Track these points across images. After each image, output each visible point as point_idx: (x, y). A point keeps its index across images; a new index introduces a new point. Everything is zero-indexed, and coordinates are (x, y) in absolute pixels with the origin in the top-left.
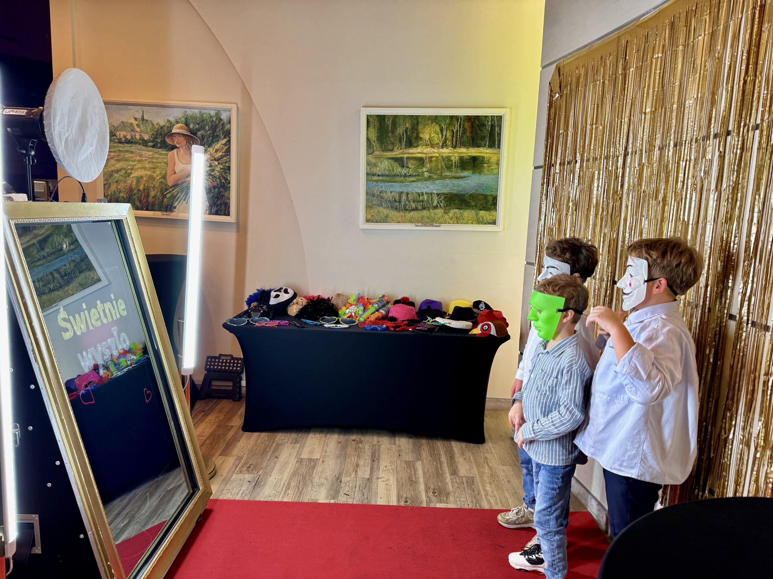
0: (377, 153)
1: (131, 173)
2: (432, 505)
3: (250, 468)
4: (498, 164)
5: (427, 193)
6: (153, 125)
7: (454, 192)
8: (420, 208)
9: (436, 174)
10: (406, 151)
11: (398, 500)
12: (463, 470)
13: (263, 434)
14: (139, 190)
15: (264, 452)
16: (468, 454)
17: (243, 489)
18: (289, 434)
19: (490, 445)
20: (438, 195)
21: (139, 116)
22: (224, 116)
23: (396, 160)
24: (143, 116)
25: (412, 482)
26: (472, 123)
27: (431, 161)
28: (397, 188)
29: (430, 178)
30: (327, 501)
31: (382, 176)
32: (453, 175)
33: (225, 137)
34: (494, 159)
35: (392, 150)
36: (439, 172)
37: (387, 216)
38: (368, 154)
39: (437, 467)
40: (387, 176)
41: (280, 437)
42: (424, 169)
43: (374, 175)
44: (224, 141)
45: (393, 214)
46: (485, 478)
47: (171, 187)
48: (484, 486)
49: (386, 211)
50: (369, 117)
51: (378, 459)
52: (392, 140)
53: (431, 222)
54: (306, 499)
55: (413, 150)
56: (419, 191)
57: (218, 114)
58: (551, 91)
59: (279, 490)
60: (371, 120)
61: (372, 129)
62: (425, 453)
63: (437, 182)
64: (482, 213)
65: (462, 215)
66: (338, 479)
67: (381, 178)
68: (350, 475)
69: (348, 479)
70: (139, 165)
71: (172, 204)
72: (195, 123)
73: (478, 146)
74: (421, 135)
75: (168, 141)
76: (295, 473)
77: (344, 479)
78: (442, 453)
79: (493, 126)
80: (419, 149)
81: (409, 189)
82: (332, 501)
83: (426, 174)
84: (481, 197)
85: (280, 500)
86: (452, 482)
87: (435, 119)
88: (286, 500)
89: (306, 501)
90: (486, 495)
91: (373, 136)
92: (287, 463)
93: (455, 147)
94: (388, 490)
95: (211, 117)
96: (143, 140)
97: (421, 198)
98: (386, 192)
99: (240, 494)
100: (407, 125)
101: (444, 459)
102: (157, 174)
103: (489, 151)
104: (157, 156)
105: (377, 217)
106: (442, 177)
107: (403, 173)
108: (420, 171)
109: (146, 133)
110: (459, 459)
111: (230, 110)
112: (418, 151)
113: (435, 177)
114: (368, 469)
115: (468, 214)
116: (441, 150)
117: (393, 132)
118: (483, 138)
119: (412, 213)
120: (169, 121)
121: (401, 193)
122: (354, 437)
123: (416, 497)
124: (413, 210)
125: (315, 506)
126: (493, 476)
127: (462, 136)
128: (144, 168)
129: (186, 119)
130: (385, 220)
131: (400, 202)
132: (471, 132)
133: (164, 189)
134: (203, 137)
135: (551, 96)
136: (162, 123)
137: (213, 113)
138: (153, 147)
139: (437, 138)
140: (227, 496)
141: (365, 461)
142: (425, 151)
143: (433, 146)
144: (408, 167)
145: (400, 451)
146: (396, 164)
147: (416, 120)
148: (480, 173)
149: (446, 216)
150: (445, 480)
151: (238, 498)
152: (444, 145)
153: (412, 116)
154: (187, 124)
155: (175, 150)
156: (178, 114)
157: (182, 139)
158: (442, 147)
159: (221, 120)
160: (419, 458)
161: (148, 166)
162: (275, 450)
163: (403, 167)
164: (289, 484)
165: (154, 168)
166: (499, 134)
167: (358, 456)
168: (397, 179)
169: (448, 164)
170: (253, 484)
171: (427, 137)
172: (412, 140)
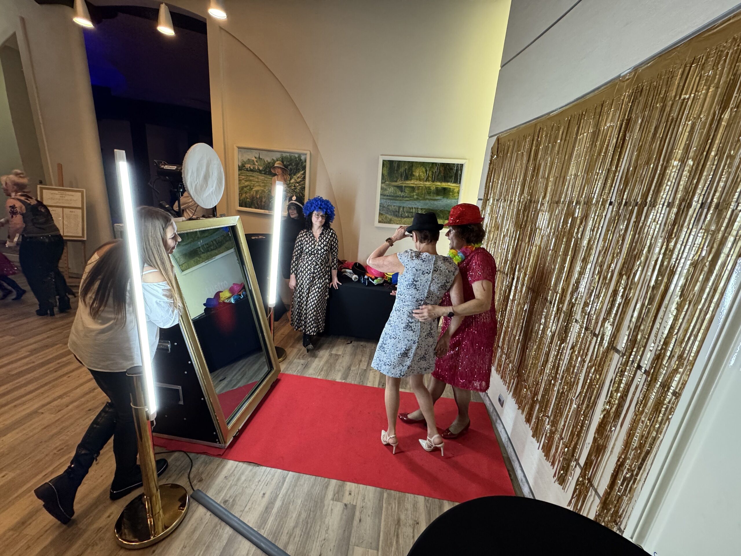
0: (387, 183)
1: (252, 188)
3: (304, 356)
6: (265, 161)
10: (404, 182)
14: (257, 198)
17: (299, 368)
21: (257, 156)
22: (303, 158)
23: (398, 187)
24: (259, 156)
26: (445, 168)
29: (417, 199)
30: (340, 381)
33: (303, 170)
35: (396, 181)
37: (391, 220)
38: (382, 183)
44: (302, 172)
50: (384, 161)
52: (397, 175)
54: (330, 378)
55: (407, 182)
57: (299, 157)
58: (492, 153)
59: (317, 371)
60: (385, 163)
61: (385, 169)
68: (356, 366)
70: (257, 184)
72: (287, 162)
73: (448, 182)
74: (414, 173)
75: (273, 171)
76: (327, 362)
79: (457, 170)
80: (412, 182)
82: (343, 381)
85: (316, 377)
87: (423, 164)
88: (319, 378)
89: (330, 380)
91: (386, 173)
92: (323, 356)
93: (433, 181)
95: (296, 158)
96: (258, 169)
99: (296, 372)
100: (406, 167)
105: (385, 220)
107: (402, 195)
109: (261, 166)
111: (306, 154)
112: (411, 183)
114: (366, 364)
116: (425, 183)
117: (397, 171)
118: (451, 177)
119: (405, 219)
120: (273, 159)
125: (333, 383)
127: (438, 175)
128: (260, 186)
129: (282, 159)
130: (390, 222)
132: (444, 173)
134: (291, 170)
135: (492, 157)
136: (269, 161)
137: (297, 156)
138: (265, 174)
139: (423, 175)
140: (290, 372)
141: (365, 358)
142: (416, 183)
143: (420, 180)
144: (405, 192)
146: (398, 190)
147: (412, 165)
151: (295, 374)
152: (427, 180)
153: (409, 162)
154: (283, 162)
155: (276, 177)
156: (278, 155)
157: (280, 170)
159: (301, 160)
161: (262, 185)
163: (402, 191)
164: (323, 368)
165: (265, 186)
166: (461, 175)
169: (428, 191)
170: (304, 366)
171: (417, 174)
172: (408, 176)
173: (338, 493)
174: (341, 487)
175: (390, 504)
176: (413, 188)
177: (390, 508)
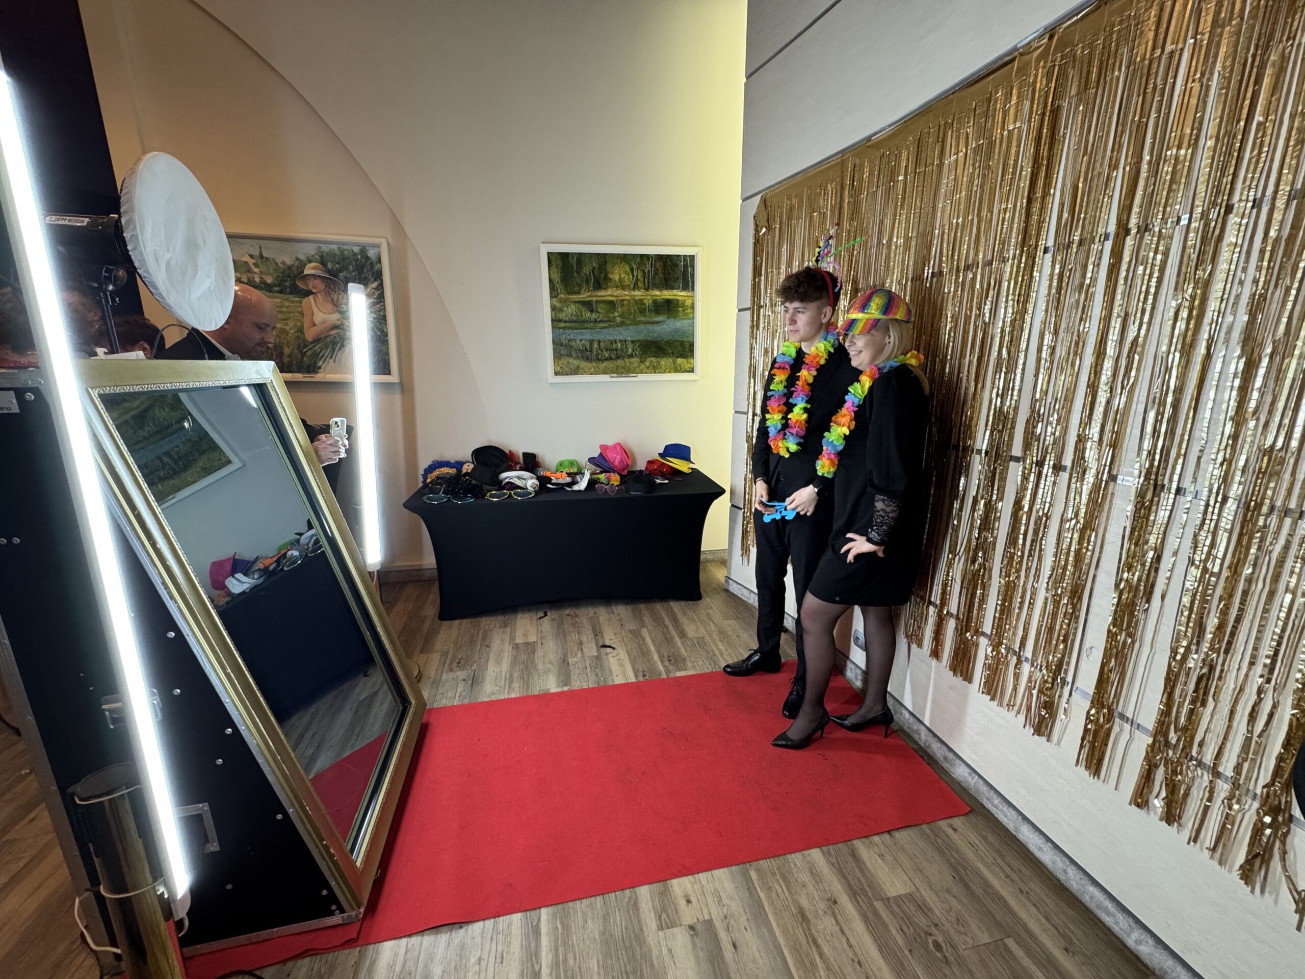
0: (562, 296)
2: (672, 675)
3: (460, 664)
4: (693, 307)
5: (620, 341)
6: (277, 264)
7: (649, 338)
8: (614, 357)
9: (629, 319)
10: (595, 294)
11: (636, 676)
12: (691, 631)
13: (465, 621)
15: (472, 642)
16: (690, 613)
17: (460, 690)
18: (495, 618)
19: (708, 599)
20: (632, 342)
21: (256, 252)
22: (371, 253)
24: (261, 253)
25: (645, 653)
26: (665, 263)
27: (623, 305)
28: (587, 335)
29: (622, 324)
30: (558, 690)
31: (570, 322)
32: (647, 319)
33: (375, 280)
34: (688, 302)
35: (579, 293)
36: (632, 317)
37: (578, 367)
38: (551, 297)
39: (664, 633)
40: (575, 322)
41: (486, 622)
42: (616, 314)
43: (560, 321)
44: (375, 285)
45: (584, 364)
46: (715, 636)
47: (312, 343)
48: (716, 645)
49: (576, 362)
50: (550, 255)
51: (601, 633)
52: (578, 281)
53: (626, 371)
54: (536, 691)
55: (599, 293)
56: (612, 338)
57: (363, 250)
58: (756, 226)
59: (502, 684)
60: (553, 258)
61: (554, 269)
62: (647, 619)
63: (631, 327)
64: (679, 360)
65: (658, 363)
66: (564, 661)
67: (568, 324)
68: (576, 655)
69: (575, 659)
71: (315, 363)
72: (334, 262)
73: (672, 288)
74: (610, 276)
75: (300, 285)
76: (514, 662)
77: (572, 660)
78: (664, 615)
79: (685, 266)
80: (609, 292)
81: (601, 337)
82: (566, 689)
83: (618, 319)
84: (678, 344)
85: (506, 697)
86: (684, 646)
87: (624, 258)
89: (537, 693)
90: (722, 654)
91: (557, 277)
92: (501, 652)
93: (647, 289)
94: (621, 665)
95: (355, 254)
96: (265, 283)
97: (614, 346)
98: (575, 340)
99: (457, 698)
100: (594, 264)
101: (667, 622)
102: (290, 327)
103: (683, 293)
104: (287, 304)
105: (567, 369)
106: (637, 323)
108: (612, 316)
109: (269, 274)
110: (684, 621)
111: (378, 246)
112: (608, 294)
113: (628, 322)
114: (594, 646)
115: (663, 362)
116: (633, 293)
117: (578, 272)
118: (676, 279)
119: (606, 363)
120: (298, 259)
121: (591, 342)
122: (567, 612)
123: (653, 669)
124: (606, 359)
125: (547, 698)
126: (722, 632)
127: (654, 278)
129: (321, 257)
130: (576, 371)
131: (591, 351)
132: (664, 273)
133: (302, 345)
135: (757, 231)
136: (289, 262)
137: (356, 249)
138: (281, 292)
139: (628, 279)
141: (587, 636)
142: (615, 294)
143: (623, 288)
144: (597, 312)
145: (621, 620)
146: (583, 309)
147: (603, 260)
148: (675, 318)
149: (643, 366)
150: (676, 644)
151: (456, 703)
152: (636, 287)
153: (599, 254)
154: (323, 263)
155: (311, 297)
156: (311, 250)
157: (318, 282)
158: (634, 289)
159: (368, 258)
160: (643, 625)
162: (484, 639)
163: (592, 311)
164: (511, 676)
165: (286, 319)
166: (693, 275)
167: (579, 633)
168: (586, 325)
170: (470, 682)
171: (616, 277)
172: (600, 281)
173: (664, 909)
174: (665, 894)
175: (770, 889)
176: (611, 303)
177: (774, 895)
